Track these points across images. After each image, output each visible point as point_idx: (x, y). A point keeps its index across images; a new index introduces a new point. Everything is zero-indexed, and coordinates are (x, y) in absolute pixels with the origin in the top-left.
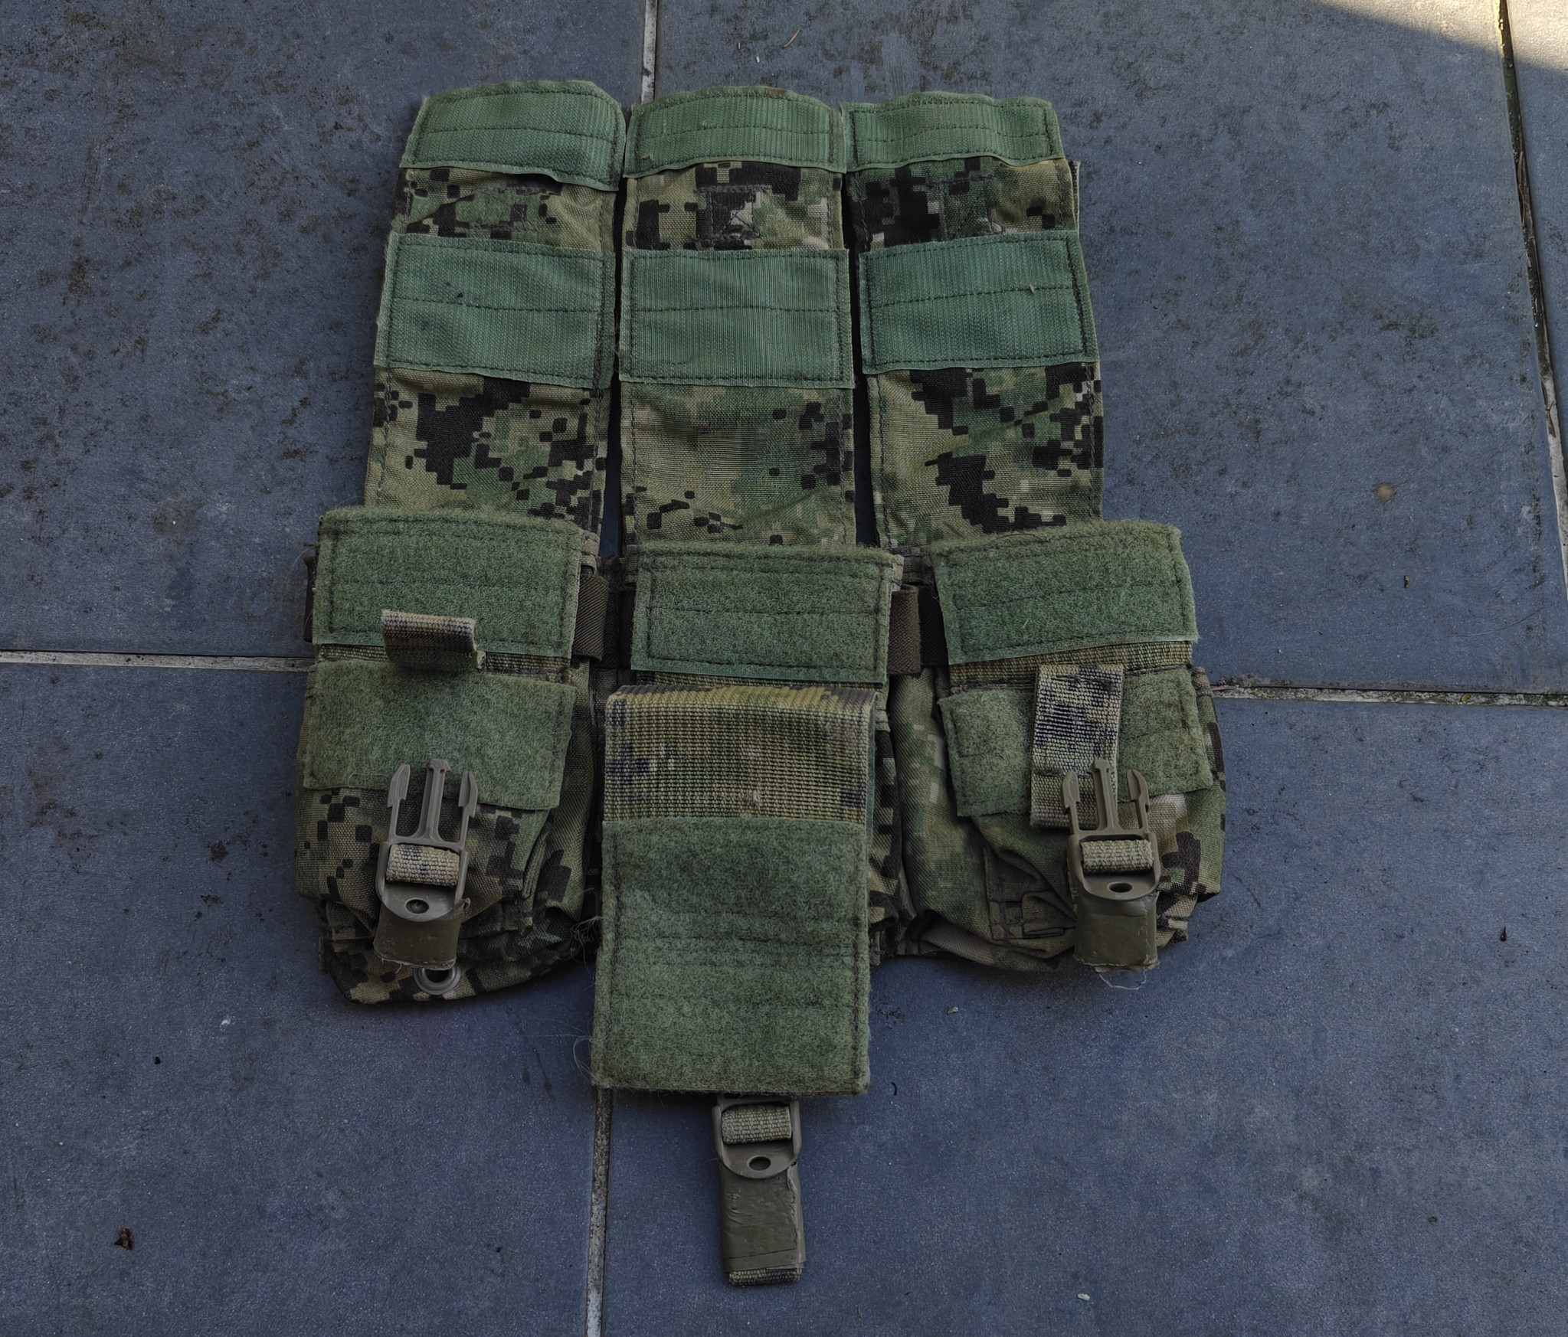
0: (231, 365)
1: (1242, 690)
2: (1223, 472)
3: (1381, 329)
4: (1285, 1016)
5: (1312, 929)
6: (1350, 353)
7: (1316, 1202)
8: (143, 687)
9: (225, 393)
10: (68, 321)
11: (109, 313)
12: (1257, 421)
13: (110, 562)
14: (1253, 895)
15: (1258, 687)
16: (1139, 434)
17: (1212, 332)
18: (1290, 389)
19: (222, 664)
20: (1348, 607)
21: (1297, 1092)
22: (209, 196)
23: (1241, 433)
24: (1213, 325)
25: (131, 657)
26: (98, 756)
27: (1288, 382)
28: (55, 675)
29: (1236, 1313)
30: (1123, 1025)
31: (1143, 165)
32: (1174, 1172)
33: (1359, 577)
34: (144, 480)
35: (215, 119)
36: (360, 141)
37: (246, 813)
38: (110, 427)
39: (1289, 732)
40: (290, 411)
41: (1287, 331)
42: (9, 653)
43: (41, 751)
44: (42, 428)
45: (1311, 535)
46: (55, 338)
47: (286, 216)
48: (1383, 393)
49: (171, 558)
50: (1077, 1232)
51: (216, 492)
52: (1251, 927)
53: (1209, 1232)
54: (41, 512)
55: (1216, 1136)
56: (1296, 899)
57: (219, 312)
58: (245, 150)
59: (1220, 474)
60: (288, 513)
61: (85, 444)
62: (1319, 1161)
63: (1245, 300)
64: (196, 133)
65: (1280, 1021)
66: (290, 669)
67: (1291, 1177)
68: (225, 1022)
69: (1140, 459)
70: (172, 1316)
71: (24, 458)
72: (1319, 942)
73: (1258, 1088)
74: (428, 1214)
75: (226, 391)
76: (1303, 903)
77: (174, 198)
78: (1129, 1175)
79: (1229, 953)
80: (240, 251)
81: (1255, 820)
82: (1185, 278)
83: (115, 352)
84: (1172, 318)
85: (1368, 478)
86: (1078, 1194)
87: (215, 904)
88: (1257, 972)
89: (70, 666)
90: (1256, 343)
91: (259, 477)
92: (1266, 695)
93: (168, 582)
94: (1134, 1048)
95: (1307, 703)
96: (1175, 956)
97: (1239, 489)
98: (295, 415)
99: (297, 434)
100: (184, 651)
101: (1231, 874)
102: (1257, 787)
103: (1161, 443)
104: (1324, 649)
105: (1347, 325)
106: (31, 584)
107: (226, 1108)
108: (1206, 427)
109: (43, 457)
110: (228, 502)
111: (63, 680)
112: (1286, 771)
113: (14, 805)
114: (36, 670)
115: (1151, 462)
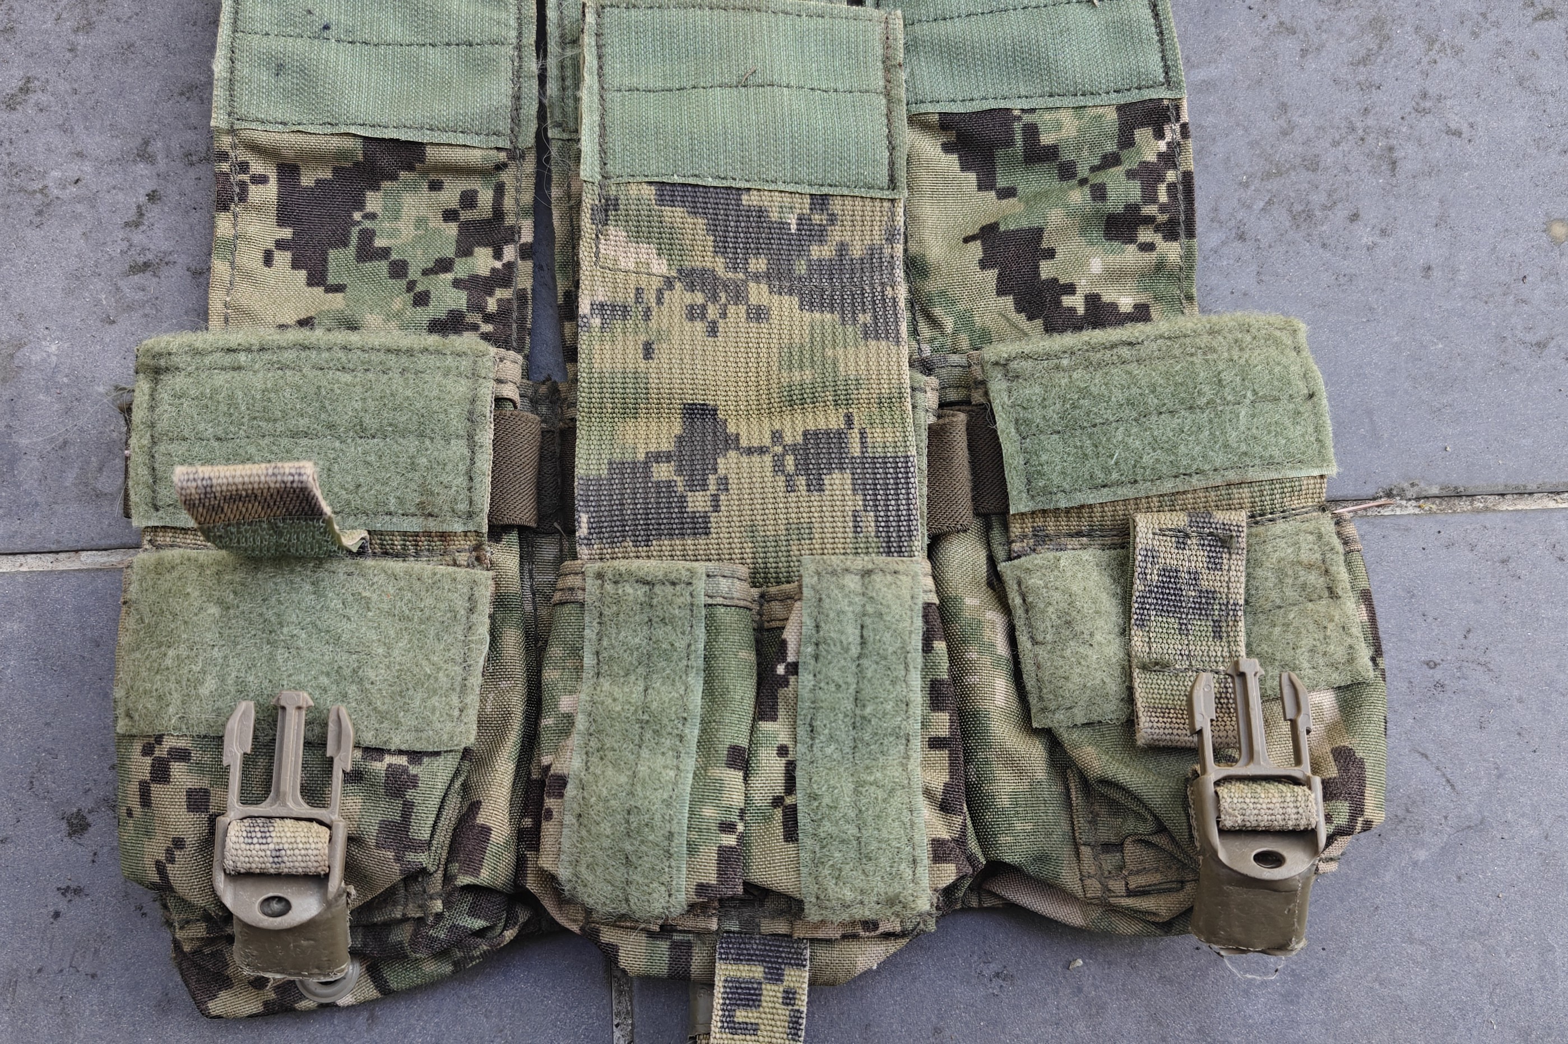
0: (49, 150)
1: (1404, 502)
2: (1354, 217)
3: (1535, 19)
5: (1523, 815)
6: (1498, 53)
9: (44, 190)
12: (1391, 149)
14: (1444, 775)
15: (1424, 498)
16: (1246, 173)
17: (1324, 36)
18: (1428, 104)
19: (65, 562)
20: (1528, 385)
23: (1372, 166)
24: (1324, 27)
27: (1425, 96)
33: (1538, 344)
39: (1470, 556)
40: (134, 210)
41: (1417, 29)
45: (1472, 293)
48: (1544, 102)
51: (41, 326)
52: (1446, 818)
56: (1499, 776)
57: (28, 80)
59: (1352, 221)
65: (1493, 941)
69: (1249, 207)
72: (1535, 832)
73: (1475, 1033)
75: (45, 187)
76: (1508, 780)
79: (1422, 855)
81: (1438, 674)
84: (1273, 20)
85: (1535, 214)
87: (77, 898)
88: (1459, 878)
90: (1380, 48)
91: (97, 303)
92: (1434, 508)
94: (1312, 994)
95: (1489, 514)
96: (1353, 865)
97: (1378, 240)
98: (141, 215)
99: (145, 241)
100: (12, 548)
101: (1414, 750)
102: (1436, 631)
103: (1274, 185)
104: (1504, 442)
105: (1492, 17)
108: (1328, 160)
110: (57, 339)
112: (1471, 607)
115: (1264, 209)
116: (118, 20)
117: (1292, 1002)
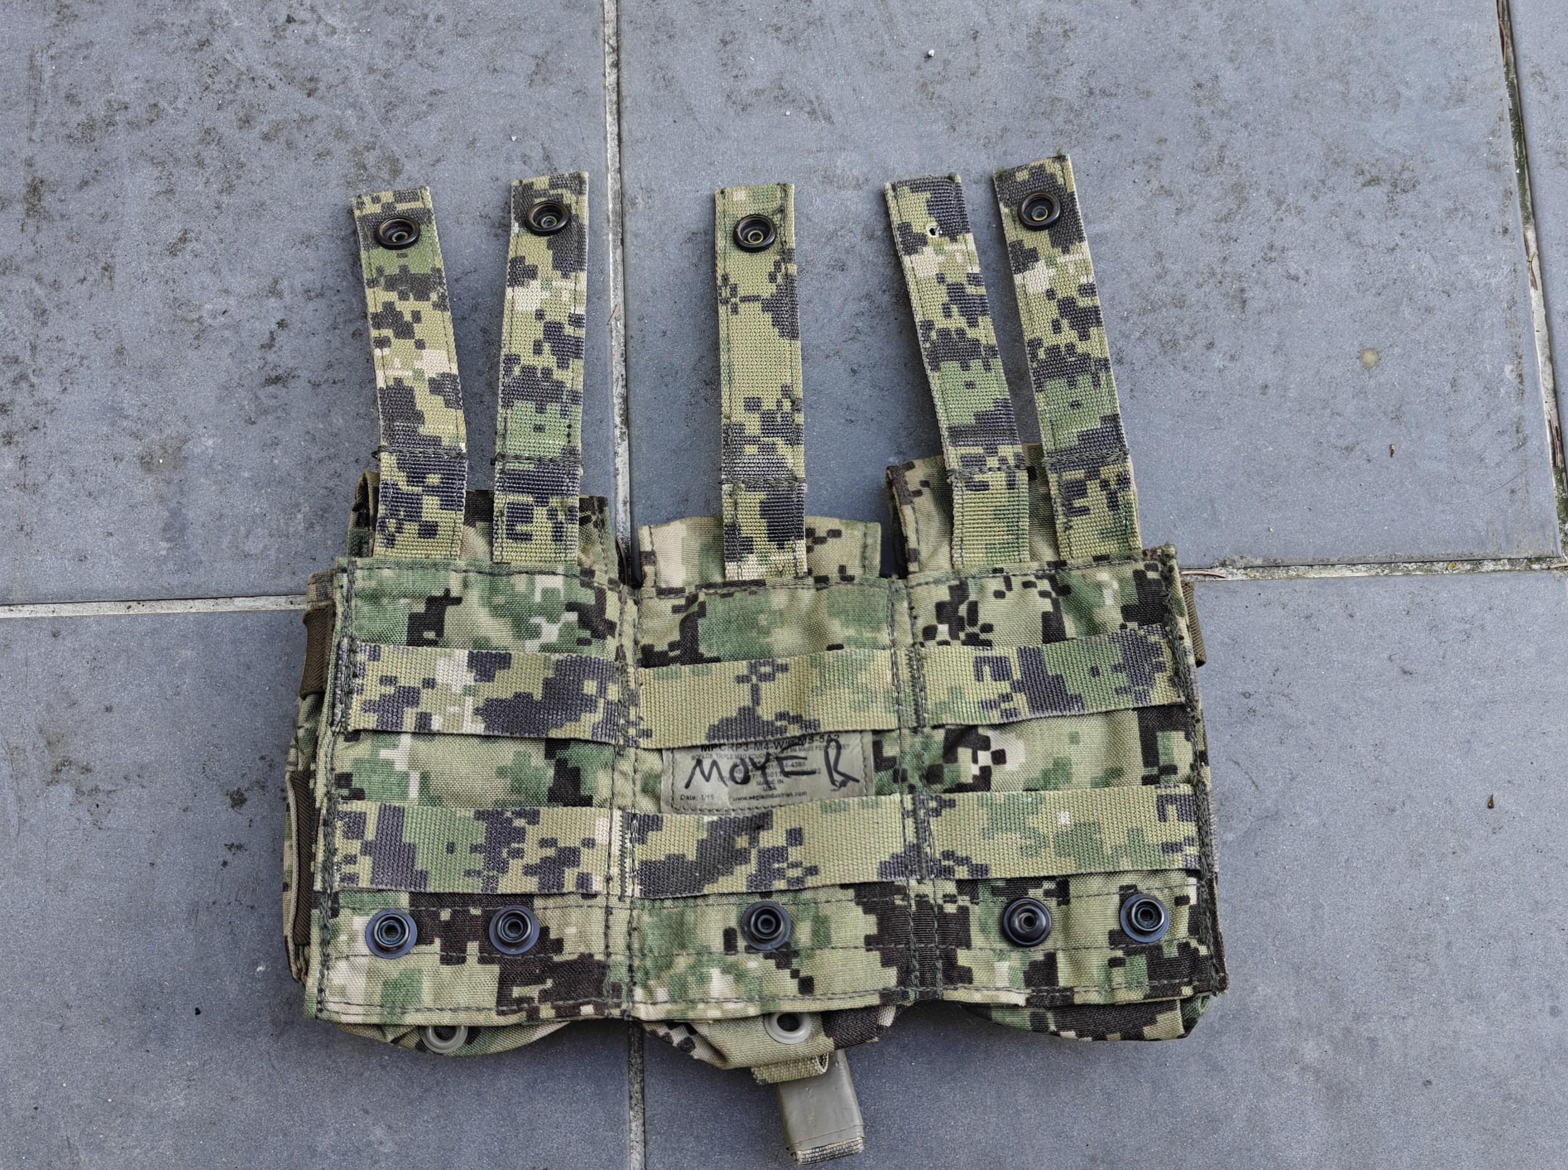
0: (203, 288)
1: (1235, 571)
2: (1210, 346)
3: (1364, 185)
4: (1284, 895)
5: (1307, 809)
6: (1333, 213)
7: (1317, 1073)
8: (146, 635)
9: (200, 320)
10: (30, 250)
11: (71, 239)
12: (1243, 290)
13: (100, 506)
14: (1250, 777)
15: (1250, 567)
17: (1195, 198)
18: (1274, 254)
19: (224, 606)
20: (1337, 480)
21: (1297, 969)
22: (163, 104)
23: (1227, 304)
24: (1196, 190)
25: (131, 604)
26: (108, 709)
27: (1271, 247)
28: (56, 630)
31: (1120, 19)
33: (1347, 448)
34: (126, 417)
35: (160, 17)
36: (314, 35)
37: (262, 758)
38: (85, 362)
39: (1283, 612)
40: (267, 335)
41: (1270, 193)
42: (7, 608)
43: (49, 707)
44: (15, 366)
45: (1298, 407)
46: (17, 269)
47: (246, 122)
48: (1366, 254)
49: (162, 499)
51: (200, 426)
52: (1250, 809)
53: (1217, 1108)
54: (23, 457)
56: (1292, 779)
57: (186, 232)
58: (196, 51)
59: (1208, 348)
60: (276, 443)
61: (61, 381)
62: (1320, 1034)
63: (1227, 161)
64: (142, 33)
65: (1279, 900)
66: (292, 607)
67: (1293, 1051)
68: (260, 968)
69: (1128, 337)
72: (1315, 821)
73: (1260, 966)
74: (474, 1142)
76: (1299, 783)
77: (126, 108)
80: (201, 164)
81: (1251, 703)
82: (1166, 140)
83: (83, 280)
84: (1155, 184)
85: (1352, 344)
87: (239, 852)
88: (1256, 854)
89: (70, 618)
91: (242, 408)
92: (1258, 575)
93: (160, 525)
95: (1299, 581)
97: (1227, 363)
98: (273, 339)
99: (277, 360)
100: (184, 595)
101: (1229, 759)
102: (1252, 670)
103: (1148, 319)
104: (1314, 524)
105: (1329, 183)
106: (22, 535)
107: (268, 1053)
108: (1192, 299)
109: (19, 399)
110: (213, 436)
111: (64, 633)
112: (1280, 651)
113: (28, 764)
114: (36, 625)
115: (1139, 339)
116: (253, 183)
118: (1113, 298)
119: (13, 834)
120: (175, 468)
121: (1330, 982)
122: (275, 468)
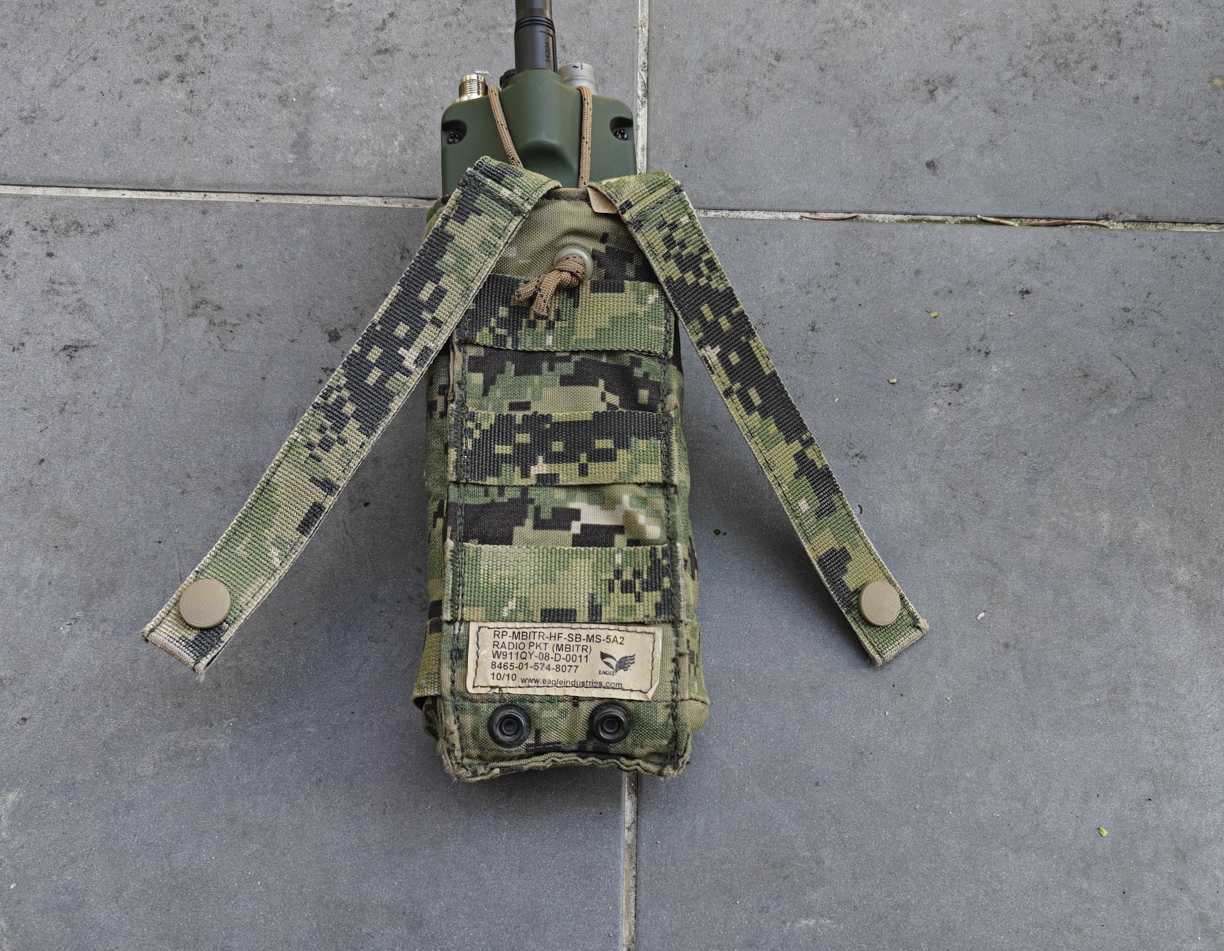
1: (1115, 224)
2: (1094, 68)
4: (1158, 456)
5: (1176, 394)
7: (1189, 591)
8: (272, 216)
9: (331, 9)
12: (1119, 33)
13: (246, 127)
14: (1130, 369)
15: (1127, 221)
16: (1030, 41)
18: (1142, 10)
19: (333, 201)
20: (1194, 164)
21: (1170, 512)
23: (1107, 41)
26: (239, 267)
27: (1141, 5)
28: (205, 209)
29: (1131, 673)
30: (1035, 463)
32: (1079, 569)
33: (1201, 143)
34: (271, 70)
37: (355, 308)
38: (243, 32)
39: (1154, 253)
40: (381, 22)
42: (169, 193)
43: (195, 262)
44: (191, 31)
45: (1163, 113)
48: (1213, 14)
49: (293, 125)
50: (1006, 614)
51: (326, 78)
52: (1130, 392)
53: (1107, 614)
54: (191, 92)
55: (1110, 543)
56: (1163, 373)
59: (1092, 70)
60: (382, 93)
61: (224, 44)
62: (1190, 563)
65: (1155, 461)
66: (385, 205)
67: (1168, 574)
69: (1031, 59)
70: (305, 674)
71: (177, 53)
72: (1182, 403)
73: (1140, 509)
75: (332, 7)
76: (1169, 375)
78: (1044, 572)
81: (1130, 315)
85: (1204, 73)
86: (1005, 585)
88: (1136, 425)
89: (217, 202)
91: (358, 68)
92: (1133, 227)
93: (290, 142)
94: (1045, 480)
95: (1166, 233)
96: (1073, 413)
97: (1106, 81)
98: (385, 24)
99: (387, 38)
100: (303, 192)
102: (1130, 292)
103: (1046, 48)
104: (1177, 194)
106: (185, 143)
107: (344, 522)
108: (1080, 36)
109: (192, 52)
110: (334, 85)
111: (211, 212)
112: (1152, 280)
113: (174, 301)
114: (190, 204)
115: (1040, 61)
117: (1032, 484)
118: (1020, 33)
119: (159, 351)
120: (304, 105)
121: (1198, 524)
122: (380, 110)
